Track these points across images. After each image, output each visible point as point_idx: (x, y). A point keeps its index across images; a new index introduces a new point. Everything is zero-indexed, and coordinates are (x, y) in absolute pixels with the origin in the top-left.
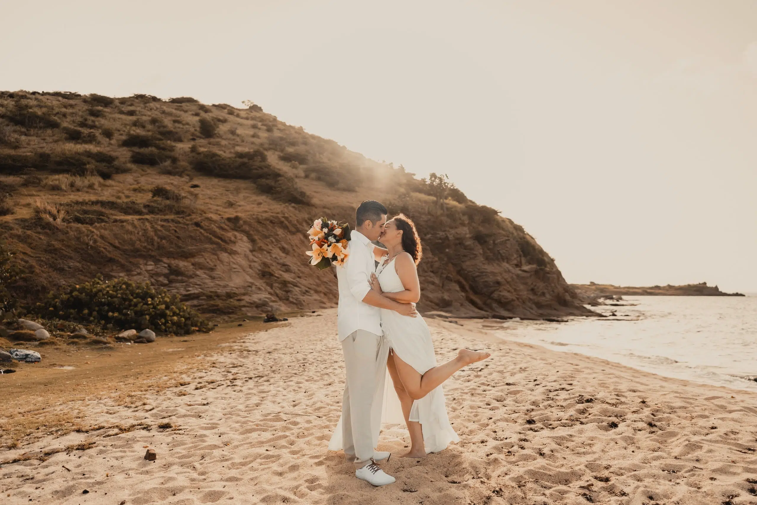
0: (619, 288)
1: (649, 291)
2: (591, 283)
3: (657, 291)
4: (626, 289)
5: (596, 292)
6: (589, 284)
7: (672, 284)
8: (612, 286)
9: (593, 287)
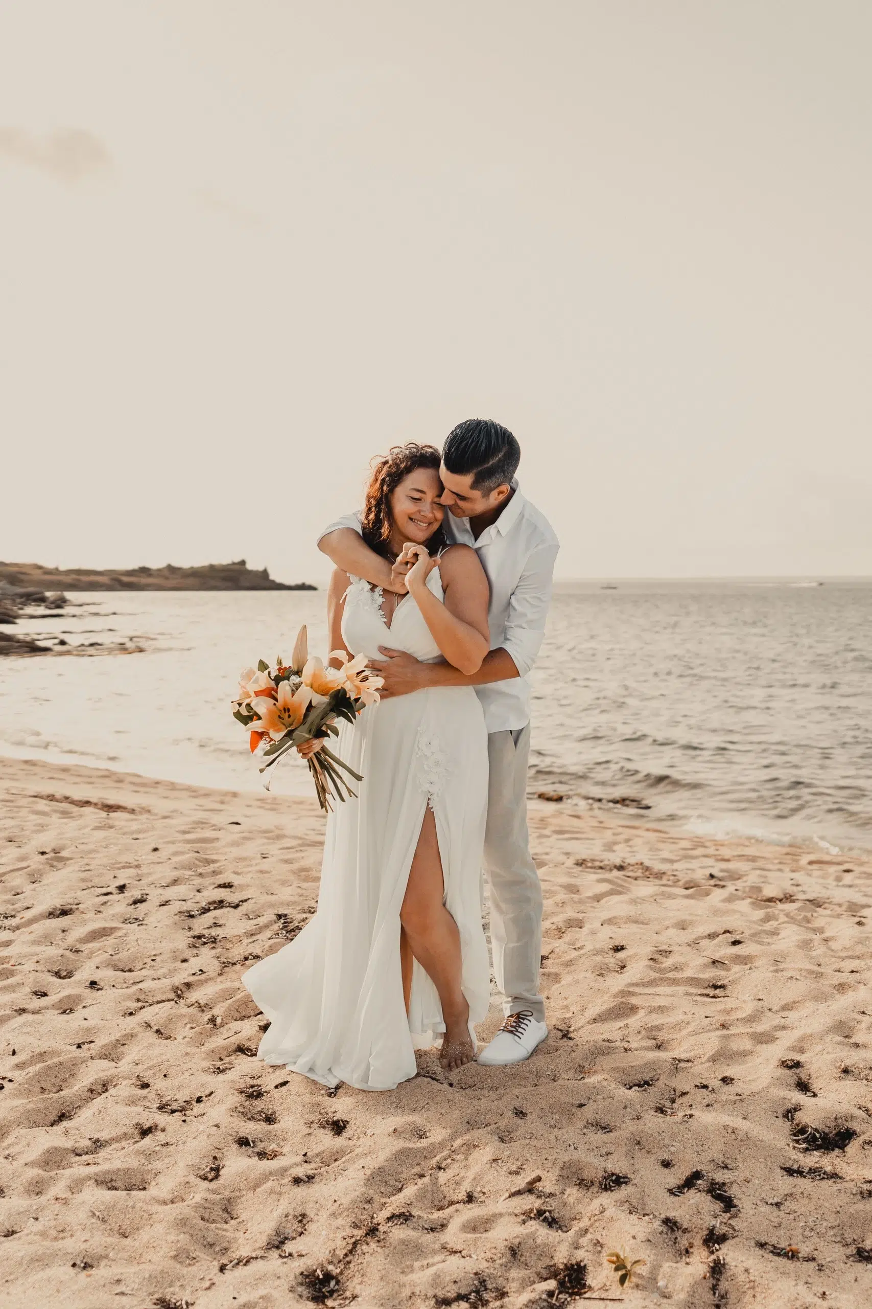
0: (56, 571)
1: (125, 579)
3: (144, 580)
4: (74, 576)
7: (176, 564)
8: (40, 567)
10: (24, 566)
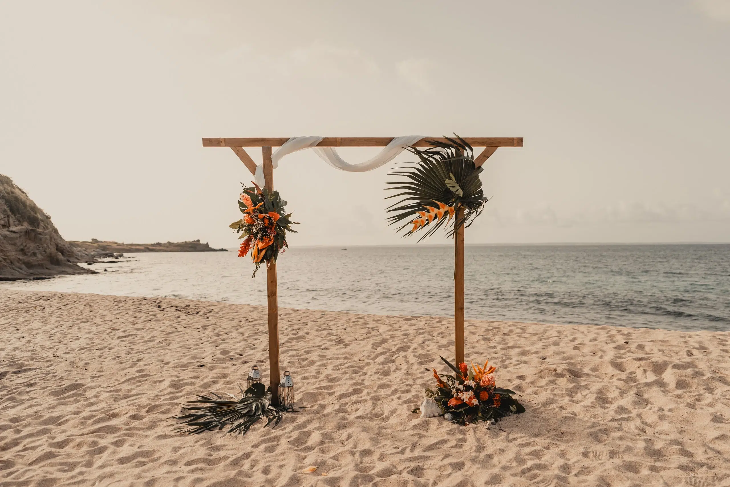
0: (123, 244)
1: (150, 247)
2: (93, 240)
3: (158, 248)
4: (130, 247)
5: (98, 250)
6: (91, 241)
7: (171, 241)
8: (115, 243)
9: (96, 245)
10: (110, 242)
